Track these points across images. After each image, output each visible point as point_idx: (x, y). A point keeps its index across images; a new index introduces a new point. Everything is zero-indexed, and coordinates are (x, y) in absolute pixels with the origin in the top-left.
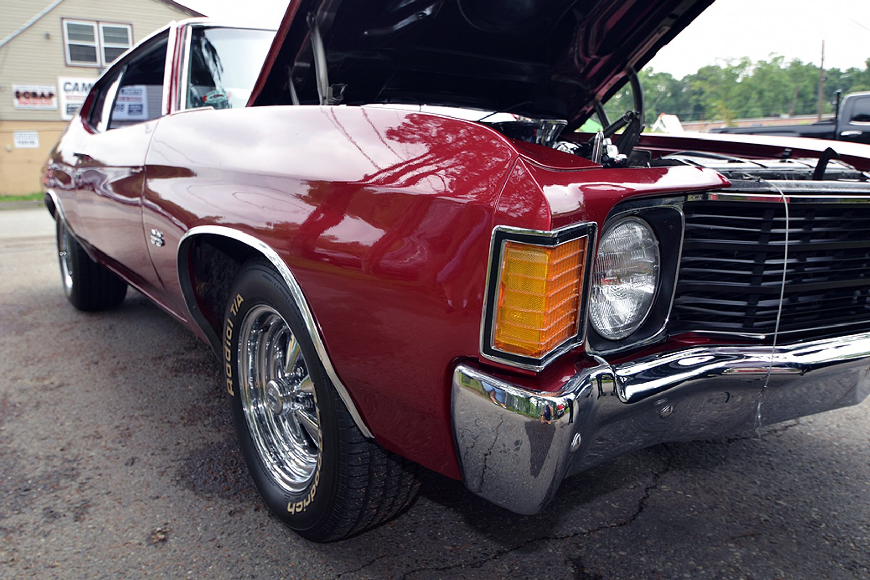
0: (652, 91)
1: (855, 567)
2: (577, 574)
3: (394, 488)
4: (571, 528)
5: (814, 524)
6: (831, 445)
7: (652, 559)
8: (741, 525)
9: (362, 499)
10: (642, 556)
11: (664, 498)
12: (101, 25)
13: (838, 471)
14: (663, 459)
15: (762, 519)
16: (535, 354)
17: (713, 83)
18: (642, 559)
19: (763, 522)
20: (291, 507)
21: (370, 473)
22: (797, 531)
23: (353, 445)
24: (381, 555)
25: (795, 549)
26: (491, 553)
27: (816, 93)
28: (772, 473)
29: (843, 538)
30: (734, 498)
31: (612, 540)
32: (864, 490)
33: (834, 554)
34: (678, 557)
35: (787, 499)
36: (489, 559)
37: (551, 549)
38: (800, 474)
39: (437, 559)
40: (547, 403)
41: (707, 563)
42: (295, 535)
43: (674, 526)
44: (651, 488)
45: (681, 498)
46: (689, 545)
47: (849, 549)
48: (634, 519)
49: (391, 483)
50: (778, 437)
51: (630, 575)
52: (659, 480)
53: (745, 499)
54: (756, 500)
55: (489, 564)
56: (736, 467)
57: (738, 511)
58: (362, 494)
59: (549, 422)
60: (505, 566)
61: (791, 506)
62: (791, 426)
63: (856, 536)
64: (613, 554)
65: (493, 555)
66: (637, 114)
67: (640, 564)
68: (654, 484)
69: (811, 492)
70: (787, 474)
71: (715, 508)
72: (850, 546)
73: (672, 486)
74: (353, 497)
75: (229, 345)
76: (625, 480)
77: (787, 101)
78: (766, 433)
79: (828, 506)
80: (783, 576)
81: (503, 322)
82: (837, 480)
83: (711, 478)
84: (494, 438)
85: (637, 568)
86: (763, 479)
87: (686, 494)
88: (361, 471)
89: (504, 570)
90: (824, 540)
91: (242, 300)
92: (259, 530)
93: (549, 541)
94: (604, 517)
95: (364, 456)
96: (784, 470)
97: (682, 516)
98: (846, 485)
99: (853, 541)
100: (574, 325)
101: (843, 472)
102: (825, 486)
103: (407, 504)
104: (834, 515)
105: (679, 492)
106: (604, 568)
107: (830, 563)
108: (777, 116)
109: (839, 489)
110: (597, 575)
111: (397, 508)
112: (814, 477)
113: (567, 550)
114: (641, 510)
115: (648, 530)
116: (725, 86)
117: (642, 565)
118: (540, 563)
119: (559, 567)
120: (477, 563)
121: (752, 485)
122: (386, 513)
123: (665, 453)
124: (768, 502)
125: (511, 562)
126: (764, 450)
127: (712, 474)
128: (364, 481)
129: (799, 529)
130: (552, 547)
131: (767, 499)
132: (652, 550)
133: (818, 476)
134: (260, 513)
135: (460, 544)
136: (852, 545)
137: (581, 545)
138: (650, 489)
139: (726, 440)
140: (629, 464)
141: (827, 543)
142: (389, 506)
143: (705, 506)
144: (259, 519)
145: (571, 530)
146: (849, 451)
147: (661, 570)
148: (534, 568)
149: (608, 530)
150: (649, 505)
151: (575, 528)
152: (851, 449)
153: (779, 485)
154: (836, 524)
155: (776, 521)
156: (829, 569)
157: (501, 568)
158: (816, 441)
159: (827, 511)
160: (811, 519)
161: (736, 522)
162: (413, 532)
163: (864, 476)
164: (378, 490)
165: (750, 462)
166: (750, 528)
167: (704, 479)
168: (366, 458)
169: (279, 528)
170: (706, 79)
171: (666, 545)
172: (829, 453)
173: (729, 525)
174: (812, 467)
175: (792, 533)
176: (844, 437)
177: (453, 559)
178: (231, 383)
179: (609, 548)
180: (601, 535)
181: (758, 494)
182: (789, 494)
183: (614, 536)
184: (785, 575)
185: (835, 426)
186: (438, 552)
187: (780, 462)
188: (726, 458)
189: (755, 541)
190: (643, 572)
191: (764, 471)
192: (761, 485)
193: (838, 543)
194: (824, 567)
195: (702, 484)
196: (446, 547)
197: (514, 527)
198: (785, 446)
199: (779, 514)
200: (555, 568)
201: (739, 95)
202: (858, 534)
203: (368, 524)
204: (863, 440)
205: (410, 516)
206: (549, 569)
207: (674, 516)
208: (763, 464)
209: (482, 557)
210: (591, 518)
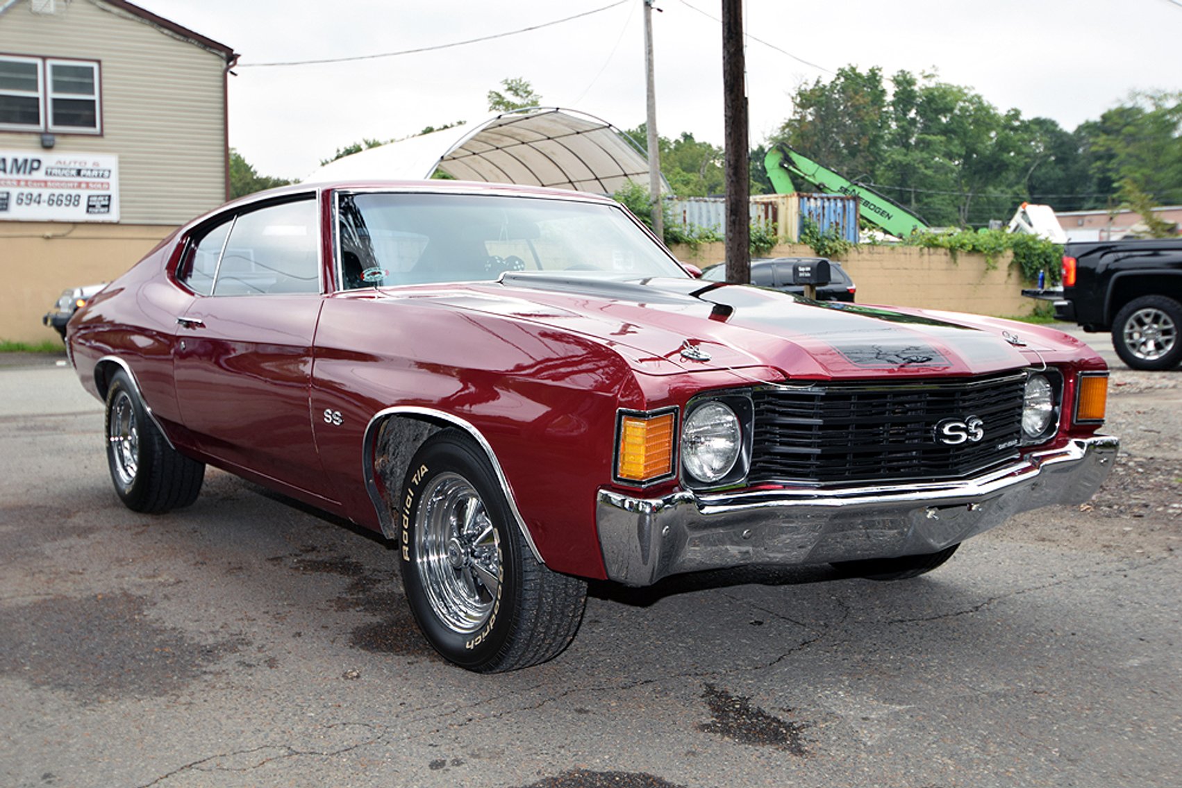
0: (1019, 153)
2: (708, 691)
12: (49, 63)
16: (642, 479)
17: (1132, 139)
20: (471, 643)
23: (527, 573)
31: (744, 675)
36: (637, 685)
48: (770, 665)
74: (527, 617)
75: (408, 513)
88: (534, 595)
91: (426, 470)
93: (690, 676)
94: (743, 664)
100: (668, 466)
106: (731, 688)
110: (723, 691)
113: (704, 680)
114: (778, 660)
116: (1153, 144)
118: (679, 686)
120: (627, 686)
125: (655, 686)
128: (536, 604)
130: (692, 678)
137: (717, 678)
148: (673, 688)
151: (715, 669)
162: (573, 672)
168: (537, 584)
170: (1118, 132)
178: (407, 549)
179: (740, 679)
180: (737, 673)
183: (747, 673)
206: (686, 689)
209: (631, 684)
210: (732, 664)
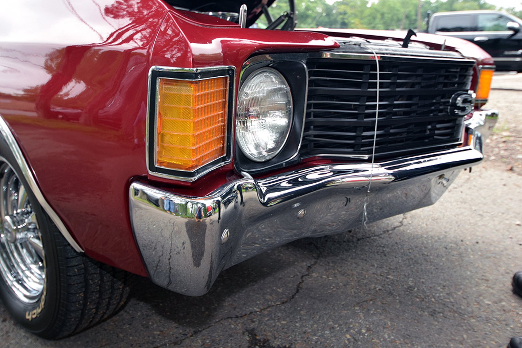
0: (312, 12)
1: (435, 313)
2: (252, 340)
3: (108, 291)
4: (248, 309)
5: (410, 288)
6: (422, 237)
7: (304, 324)
8: (364, 294)
9: (81, 302)
10: (297, 322)
11: (314, 282)
13: (426, 253)
14: (314, 255)
15: (378, 289)
16: (189, 168)
17: (353, 7)
18: (297, 324)
19: (378, 291)
20: (29, 314)
21: (86, 281)
22: (399, 295)
23: (69, 260)
24: (104, 344)
25: (398, 307)
26: (189, 333)
27: (416, 15)
28: (385, 258)
29: (428, 296)
30: (360, 277)
31: (277, 314)
32: (441, 264)
33: (422, 306)
34: (322, 320)
35: (393, 274)
36: (188, 338)
37: (233, 325)
38: (402, 257)
39: (148, 342)
40: (199, 205)
41: (341, 322)
42: (35, 337)
43: (320, 300)
44: (305, 275)
45: (325, 280)
46: (329, 311)
47: (431, 303)
48: (293, 298)
49: (105, 287)
50: (389, 234)
51: (289, 337)
52: (311, 270)
53: (367, 277)
54: (374, 277)
55: (187, 341)
56: (362, 256)
57: (362, 285)
58: (80, 298)
59: (201, 221)
60: (199, 341)
61: (396, 279)
62: (398, 227)
63: (436, 294)
64: (277, 324)
65: (191, 334)
66: (291, 14)
67: (295, 328)
68: (307, 273)
69: (409, 268)
70: (394, 258)
71: (348, 285)
72: (432, 301)
73: (319, 273)
74: (74, 301)
76: (288, 272)
77: (399, 20)
78: (382, 233)
79: (419, 276)
80: (390, 325)
81: (163, 144)
82: (425, 259)
83: (346, 265)
84: (170, 242)
85: (294, 331)
86: (378, 263)
87: (328, 277)
88: (78, 279)
89: (198, 344)
90: (416, 298)
92: (5, 337)
93: (232, 320)
94: (272, 299)
95: (80, 267)
96: (393, 256)
97: (325, 292)
98: (430, 262)
99: (434, 297)
100: (223, 147)
101: (429, 254)
102: (418, 263)
103: (122, 303)
104: (423, 282)
105: (324, 277)
106: (271, 334)
107: (419, 313)
108: (393, 30)
109: (426, 264)
110: (265, 340)
111: (114, 306)
112: (411, 259)
113: (245, 324)
114: (298, 291)
115: (302, 304)
116: (360, 9)
117: (297, 328)
118: (225, 336)
119: (239, 337)
120: (178, 341)
121: (371, 267)
122: (105, 311)
123: (316, 252)
124: (381, 277)
125: (204, 338)
126: (380, 244)
127: (346, 262)
128: (82, 287)
129: (400, 293)
130: (234, 323)
131: (381, 276)
132: (304, 318)
133: (414, 258)
134: (7, 323)
135: (166, 329)
136: (433, 300)
137: (255, 320)
138: (304, 277)
139: (357, 239)
140: (291, 261)
141: (418, 300)
142: (106, 305)
143: (341, 284)
144: (5, 328)
145: (248, 310)
146: (433, 240)
147: (310, 330)
148: (220, 340)
149: (274, 307)
150: (303, 287)
151: (251, 309)
152: (434, 239)
153: (389, 266)
154: (424, 287)
155: (386, 289)
156: (419, 317)
157: (196, 343)
158: (412, 235)
159: (419, 279)
160: (408, 286)
161: (360, 293)
162: (130, 324)
163: (442, 255)
164: (94, 293)
165: (371, 253)
166: (370, 296)
167: (341, 267)
168: (81, 269)
169: (22, 333)
170: (348, 5)
171: (314, 313)
172: (420, 242)
173: (356, 295)
174: (410, 252)
175: (396, 296)
176: (430, 231)
177: (160, 341)
179: (274, 320)
180: (270, 311)
181: (376, 272)
182: (395, 271)
183: (278, 311)
184: (391, 324)
185: (424, 225)
186: (149, 337)
187: (390, 251)
188: (356, 251)
189: (373, 304)
190: (297, 334)
191: (379, 258)
192: (377, 267)
193: (425, 299)
194: (415, 316)
195: (340, 269)
196: (155, 333)
197: (207, 313)
198: (393, 240)
199: (389, 285)
200: (235, 338)
201: (369, 16)
202: (437, 292)
203: (91, 321)
204: (441, 232)
205: (128, 313)
206: (231, 340)
207: (320, 293)
208: (379, 253)
209: (182, 337)
210: (263, 300)
